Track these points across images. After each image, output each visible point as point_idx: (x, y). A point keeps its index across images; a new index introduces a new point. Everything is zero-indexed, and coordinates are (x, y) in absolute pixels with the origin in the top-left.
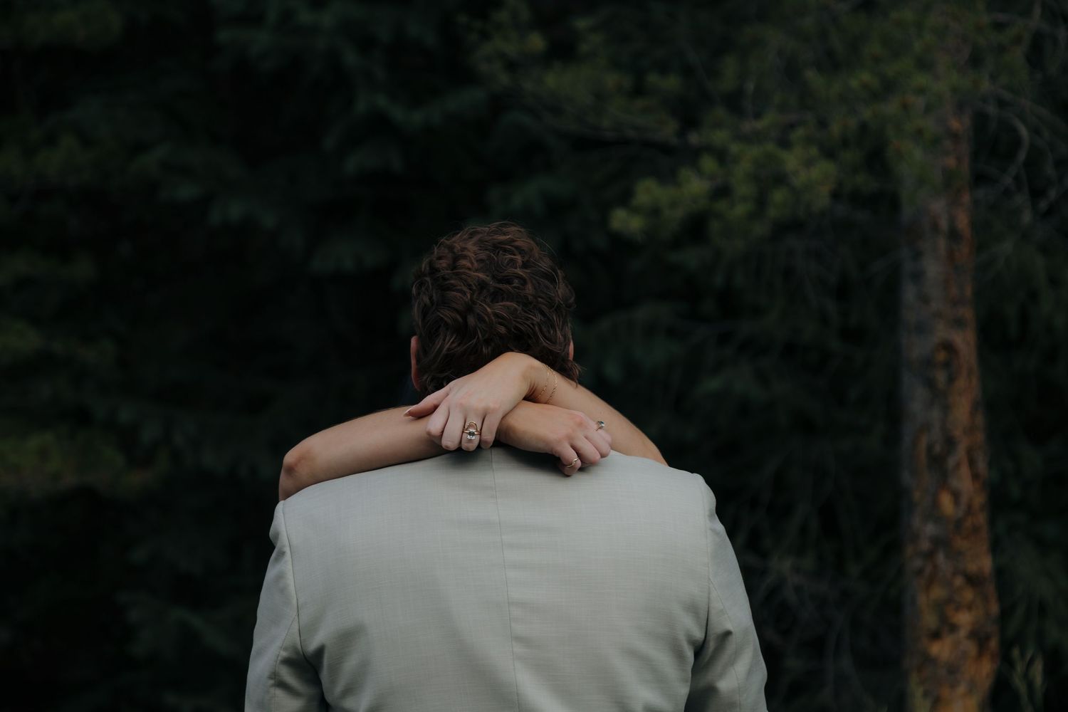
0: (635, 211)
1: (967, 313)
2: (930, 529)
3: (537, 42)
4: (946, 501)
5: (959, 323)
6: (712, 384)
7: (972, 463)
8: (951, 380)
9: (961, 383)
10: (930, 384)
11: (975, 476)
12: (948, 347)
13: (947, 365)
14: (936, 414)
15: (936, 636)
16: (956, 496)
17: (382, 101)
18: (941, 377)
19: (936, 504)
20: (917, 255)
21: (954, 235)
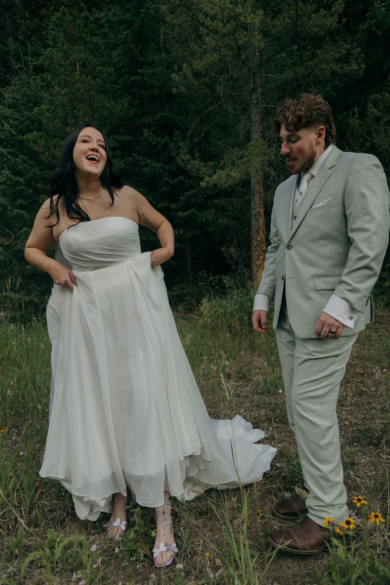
0: (205, 182)
1: (262, 206)
2: (256, 243)
3: (188, 157)
4: (258, 238)
5: (261, 208)
6: (220, 221)
7: (263, 231)
8: (259, 217)
9: (261, 218)
10: (256, 218)
11: (263, 234)
12: (259, 212)
13: (259, 215)
14: (257, 223)
15: (257, 260)
16: (260, 237)
17: (167, 179)
18: (258, 217)
19: (257, 239)
20: (253, 195)
21: (260, 193)
